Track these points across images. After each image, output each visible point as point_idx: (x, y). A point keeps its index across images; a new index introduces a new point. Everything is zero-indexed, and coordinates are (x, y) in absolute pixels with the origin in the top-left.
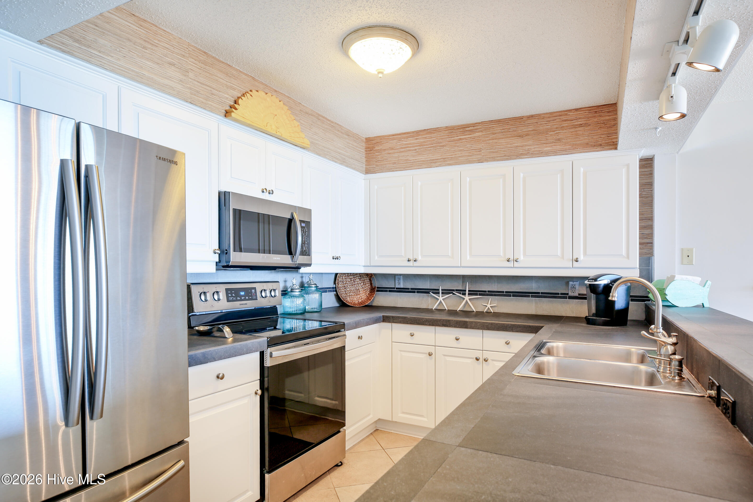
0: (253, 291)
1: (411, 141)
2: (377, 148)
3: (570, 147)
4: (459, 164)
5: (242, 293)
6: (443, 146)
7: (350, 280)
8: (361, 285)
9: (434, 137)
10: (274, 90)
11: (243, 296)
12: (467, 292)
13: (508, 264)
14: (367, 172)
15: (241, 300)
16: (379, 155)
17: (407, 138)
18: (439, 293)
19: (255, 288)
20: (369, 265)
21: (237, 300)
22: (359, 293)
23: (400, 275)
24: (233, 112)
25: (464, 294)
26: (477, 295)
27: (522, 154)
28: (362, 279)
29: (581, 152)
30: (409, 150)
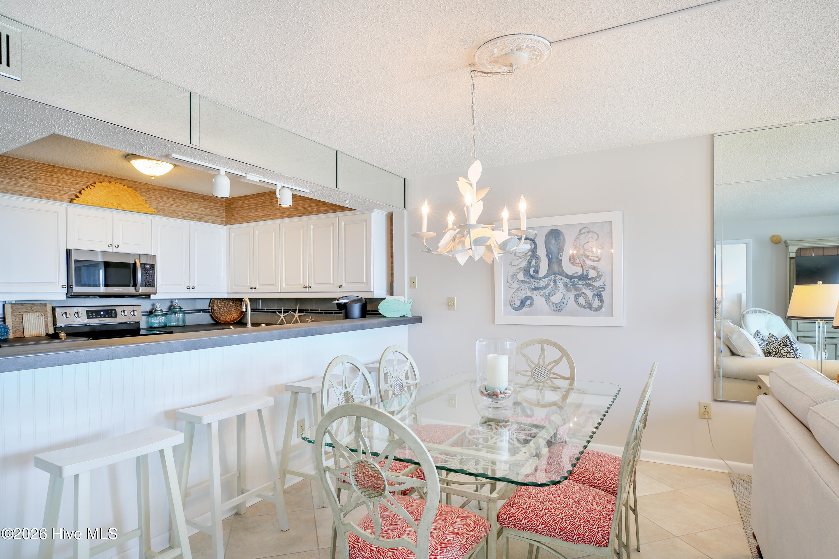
0: (113, 311)
1: (251, 201)
2: (232, 206)
3: (335, 207)
4: (277, 219)
5: (102, 313)
6: (268, 206)
7: (224, 304)
8: (234, 307)
9: (263, 199)
10: (119, 178)
11: (103, 315)
12: (297, 311)
13: (305, 290)
14: (227, 224)
15: (101, 317)
16: (233, 212)
17: (249, 199)
18: (281, 312)
19: (115, 310)
20: (230, 292)
21: (96, 317)
22: (231, 313)
23: (260, 299)
24: (75, 200)
25: (295, 312)
26: (303, 312)
27: (310, 212)
28: (235, 303)
29: (340, 211)
30: (250, 208)
